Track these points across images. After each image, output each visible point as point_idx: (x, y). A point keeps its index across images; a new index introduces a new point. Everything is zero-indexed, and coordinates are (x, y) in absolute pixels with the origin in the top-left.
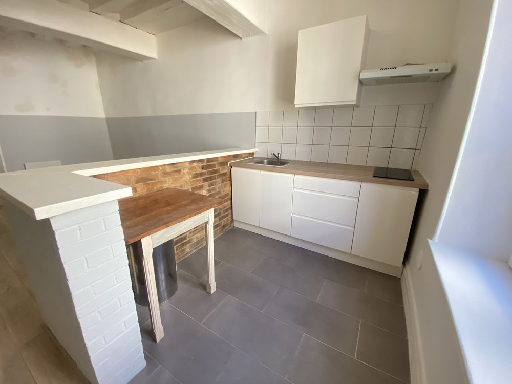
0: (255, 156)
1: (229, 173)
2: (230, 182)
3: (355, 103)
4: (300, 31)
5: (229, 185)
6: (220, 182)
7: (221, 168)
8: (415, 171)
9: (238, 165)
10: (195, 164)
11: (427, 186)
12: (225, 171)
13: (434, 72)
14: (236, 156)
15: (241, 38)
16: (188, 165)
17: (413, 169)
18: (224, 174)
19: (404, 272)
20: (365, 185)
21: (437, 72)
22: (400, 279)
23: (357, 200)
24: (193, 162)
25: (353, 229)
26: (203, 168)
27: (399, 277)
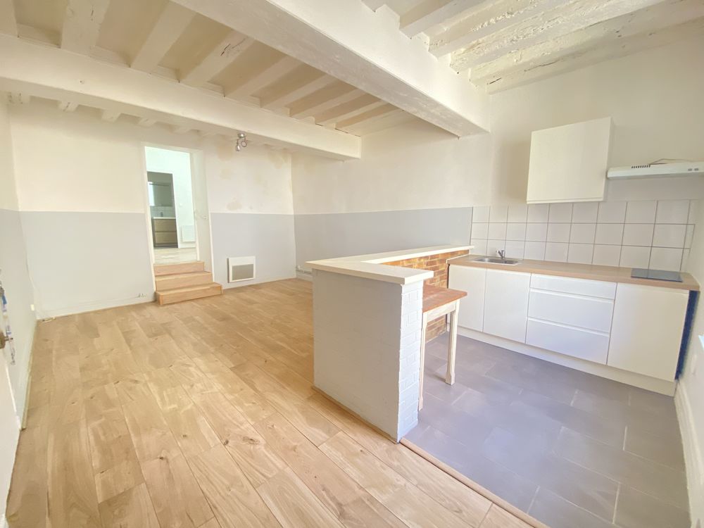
0: (470, 254)
1: (446, 271)
2: (446, 280)
3: (601, 200)
4: (533, 133)
5: (445, 283)
6: (439, 279)
7: (440, 265)
8: (685, 273)
9: (455, 262)
10: (422, 260)
11: (699, 287)
12: (443, 269)
13: (693, 171)
14: (453, 254)
15: (459, 138)
16: (417, 261)
17: (683, 271)
18: (443, 272)
19: (679, 388)
20: (621, 286)
21: (697, 171)
22: (673, 397)
23: (612, 303)
24: (421, 258)
25: (608, 336)
26: (427, 265)
27: (672, 395)
